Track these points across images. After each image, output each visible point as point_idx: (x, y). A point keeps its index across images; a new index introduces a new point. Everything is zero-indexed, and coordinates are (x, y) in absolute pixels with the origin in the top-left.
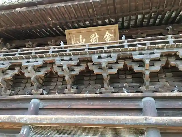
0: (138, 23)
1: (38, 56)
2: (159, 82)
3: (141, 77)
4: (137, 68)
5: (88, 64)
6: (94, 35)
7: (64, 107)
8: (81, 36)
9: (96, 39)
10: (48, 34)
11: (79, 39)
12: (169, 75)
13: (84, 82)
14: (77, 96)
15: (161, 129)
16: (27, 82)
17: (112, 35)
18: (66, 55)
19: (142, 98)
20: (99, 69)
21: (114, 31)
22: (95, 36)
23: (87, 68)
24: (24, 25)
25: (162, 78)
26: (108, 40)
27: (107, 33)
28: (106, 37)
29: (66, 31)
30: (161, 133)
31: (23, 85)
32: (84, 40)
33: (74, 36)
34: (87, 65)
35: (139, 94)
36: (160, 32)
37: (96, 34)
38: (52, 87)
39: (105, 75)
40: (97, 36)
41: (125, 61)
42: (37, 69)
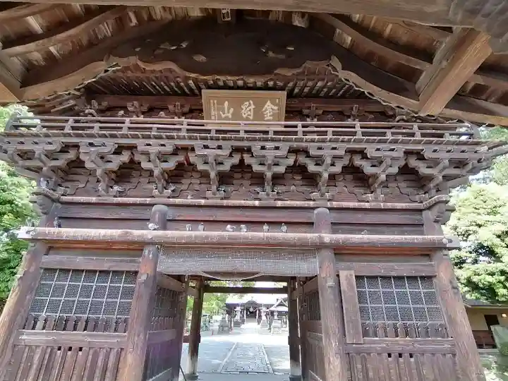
0: (314, 92)
1: (164, 136)
2: (335, 186)
3: (312, 178)
4: (312, 168)
5: (245, 155)
6: (247, 103)
7: (207, 219)
8: (226, 103)
9: (250, 110)
10: (168, 90)
11: (224, 108)
12: (349, 177)
13: (235, 182)
14: (225, 202)
15: (334, 249)
16: (141, 175)
17: (276, 108)
18: (212, 139)
19: (314, 208)
20: (260, 164)
21: (279, 101)
22: (250, 105)
23: (242, 161)
24: (129, 72)
25: (340, 181)
26: (269, 114)
27: (269, 103)
28: (266, 110)
29: (202, 91)
30: (335, 254)
31: (134, 180)
32: (232, 110)
33: (215, 101)
34: (242, 157)
35: (311, 204)
36: (340, 110)
37: (252, 102)
38: (183, 187)
39: (269, 175)
40: (253, 107)
41: (297, 154)
42: (163, 157)
